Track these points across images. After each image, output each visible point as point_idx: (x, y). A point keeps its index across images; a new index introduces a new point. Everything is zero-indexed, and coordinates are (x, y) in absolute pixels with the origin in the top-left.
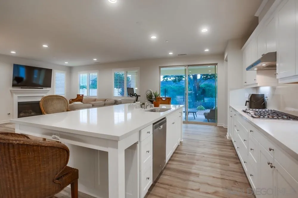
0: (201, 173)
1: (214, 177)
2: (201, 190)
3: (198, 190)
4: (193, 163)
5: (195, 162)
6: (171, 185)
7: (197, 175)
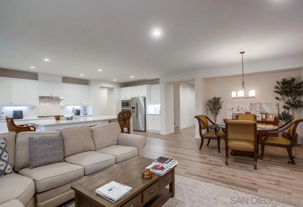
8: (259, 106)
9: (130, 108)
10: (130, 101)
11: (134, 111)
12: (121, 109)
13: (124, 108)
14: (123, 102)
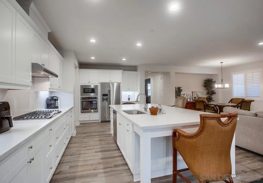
0: (95, 154)
1: (85, 154)
2: (93, 146)
3: (94, 146)
4: (103, 159)
5: (101, 161)
6: (108, 144)
7: (96, 152)
8: (196, 93)
9: (97, 95)
10: (96, 86)
11: (106, 98)
12: (81, 97)
13: (86, 96)
14: (83, 88)
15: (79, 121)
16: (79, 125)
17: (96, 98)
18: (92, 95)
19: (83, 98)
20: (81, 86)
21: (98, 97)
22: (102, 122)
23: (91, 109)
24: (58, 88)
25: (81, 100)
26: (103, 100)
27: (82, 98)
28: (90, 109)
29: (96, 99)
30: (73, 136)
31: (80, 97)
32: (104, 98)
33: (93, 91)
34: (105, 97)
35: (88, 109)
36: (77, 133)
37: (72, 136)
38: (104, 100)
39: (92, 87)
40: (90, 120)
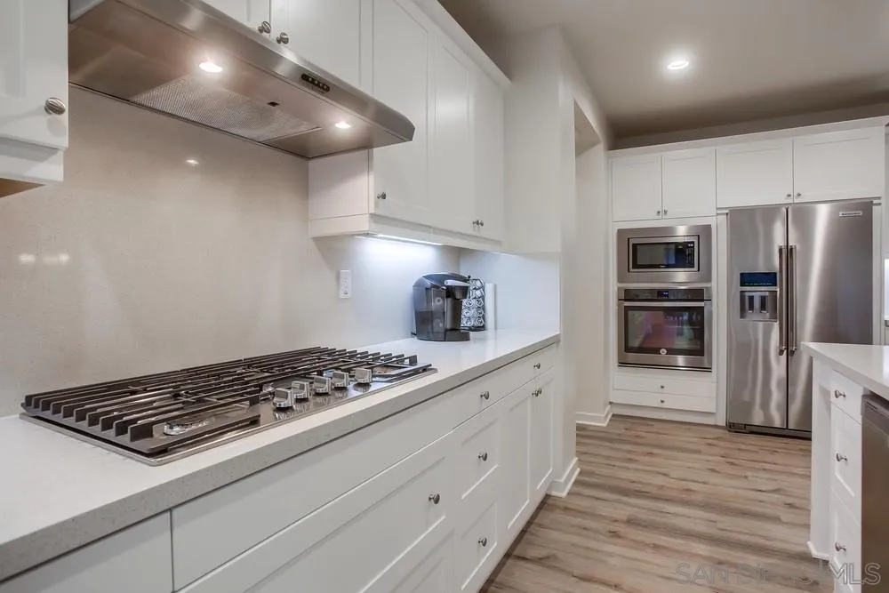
9: (709, 279)
10: (704, 232)
11: (763, 299)
12: (619, 289)
13: (645, 282)
14: (632, 242)
15: (611, 403)
16: (605, 425)
17: (698, 294)
18: (681, 277)
19: (628, 295)
20: (620, 232)
21: (709, 289)
22: (732, 427)
23: (671, 352)
24: (469, 230)
25: (619, 305)
26: (746, 305)
27: (627, 291)
28: (663, 351)
29: (703, 300)
30: (554, 493)
31: (614, 287)
32: (751, 298)
33: (683, 255)
34: (758, 292)
35: (657, 351)
36: (580, 473)
37: (547, 496)
38: (751, 307)
39: (681, 233)
40: (664, 405)
